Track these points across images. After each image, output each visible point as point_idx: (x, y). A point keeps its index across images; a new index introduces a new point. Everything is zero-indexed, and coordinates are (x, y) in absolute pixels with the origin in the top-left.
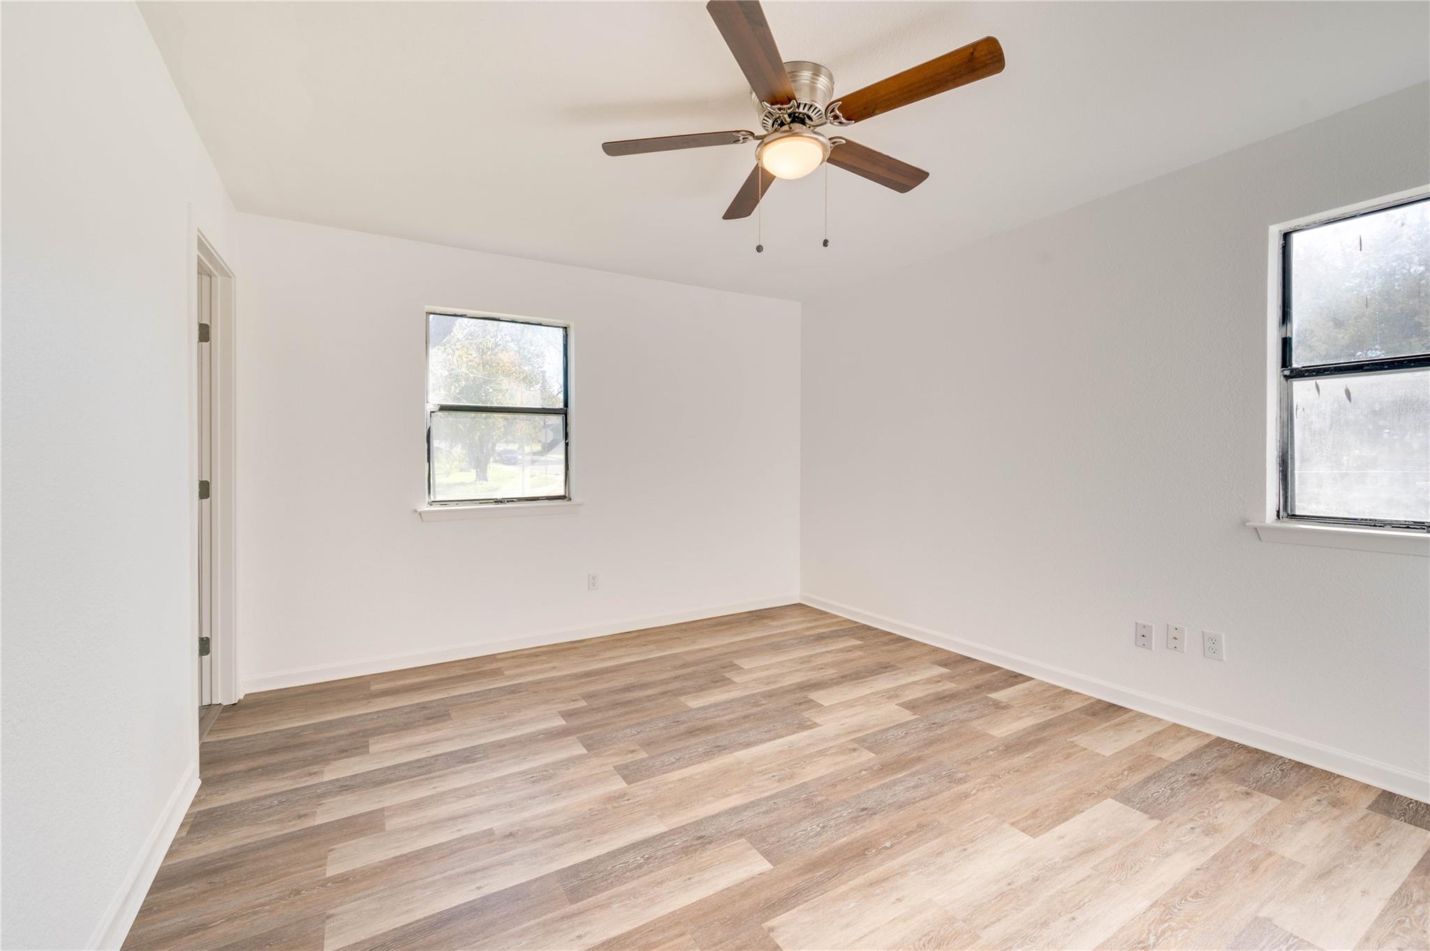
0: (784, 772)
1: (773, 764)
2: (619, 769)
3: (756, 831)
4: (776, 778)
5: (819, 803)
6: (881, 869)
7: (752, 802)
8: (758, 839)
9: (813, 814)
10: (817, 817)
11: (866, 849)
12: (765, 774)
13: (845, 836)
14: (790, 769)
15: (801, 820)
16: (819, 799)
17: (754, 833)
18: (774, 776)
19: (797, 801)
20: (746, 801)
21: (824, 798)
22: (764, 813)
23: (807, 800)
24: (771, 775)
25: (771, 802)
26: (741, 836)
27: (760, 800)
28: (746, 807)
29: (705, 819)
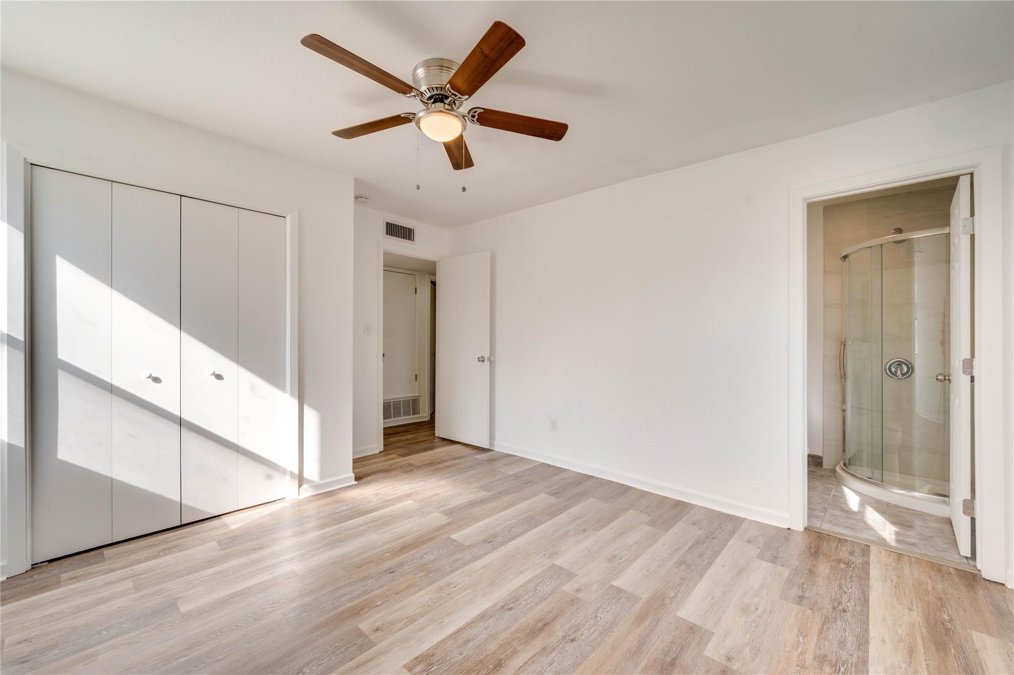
0: (447, 592)
1: (456, 598)
2: (570, 575)
3: (461, 550)
4: (452, 586)
5: (421, 571)
6: (396, 543)
7: (467, 565)
8: (460, 547)
9: (427, 564)
10: (424, 563)
11: (400, 550)
12: (462, 588)
13: (410, 555)
14: (442, 596)
15: (434, 560)
16: (421, 574)
17: (462, 549)
18: (455, 587)
19: (437, 571)
20: (471, 565)
21: (418, 576)
22: (458, 560)
23: (430, 572)
24: (457, 588)
25: (454, 567)
26: (469, 546)
27: (462, 567)
28: (470, 562)
29: (492, 552)
